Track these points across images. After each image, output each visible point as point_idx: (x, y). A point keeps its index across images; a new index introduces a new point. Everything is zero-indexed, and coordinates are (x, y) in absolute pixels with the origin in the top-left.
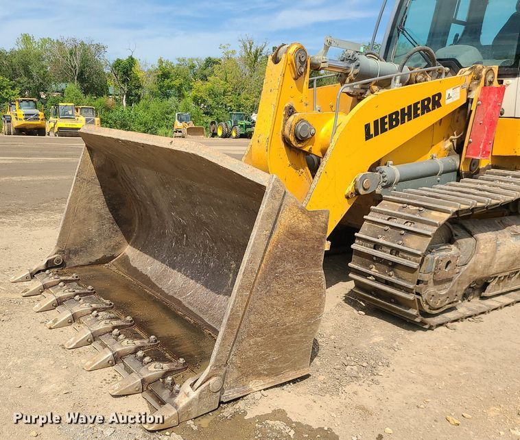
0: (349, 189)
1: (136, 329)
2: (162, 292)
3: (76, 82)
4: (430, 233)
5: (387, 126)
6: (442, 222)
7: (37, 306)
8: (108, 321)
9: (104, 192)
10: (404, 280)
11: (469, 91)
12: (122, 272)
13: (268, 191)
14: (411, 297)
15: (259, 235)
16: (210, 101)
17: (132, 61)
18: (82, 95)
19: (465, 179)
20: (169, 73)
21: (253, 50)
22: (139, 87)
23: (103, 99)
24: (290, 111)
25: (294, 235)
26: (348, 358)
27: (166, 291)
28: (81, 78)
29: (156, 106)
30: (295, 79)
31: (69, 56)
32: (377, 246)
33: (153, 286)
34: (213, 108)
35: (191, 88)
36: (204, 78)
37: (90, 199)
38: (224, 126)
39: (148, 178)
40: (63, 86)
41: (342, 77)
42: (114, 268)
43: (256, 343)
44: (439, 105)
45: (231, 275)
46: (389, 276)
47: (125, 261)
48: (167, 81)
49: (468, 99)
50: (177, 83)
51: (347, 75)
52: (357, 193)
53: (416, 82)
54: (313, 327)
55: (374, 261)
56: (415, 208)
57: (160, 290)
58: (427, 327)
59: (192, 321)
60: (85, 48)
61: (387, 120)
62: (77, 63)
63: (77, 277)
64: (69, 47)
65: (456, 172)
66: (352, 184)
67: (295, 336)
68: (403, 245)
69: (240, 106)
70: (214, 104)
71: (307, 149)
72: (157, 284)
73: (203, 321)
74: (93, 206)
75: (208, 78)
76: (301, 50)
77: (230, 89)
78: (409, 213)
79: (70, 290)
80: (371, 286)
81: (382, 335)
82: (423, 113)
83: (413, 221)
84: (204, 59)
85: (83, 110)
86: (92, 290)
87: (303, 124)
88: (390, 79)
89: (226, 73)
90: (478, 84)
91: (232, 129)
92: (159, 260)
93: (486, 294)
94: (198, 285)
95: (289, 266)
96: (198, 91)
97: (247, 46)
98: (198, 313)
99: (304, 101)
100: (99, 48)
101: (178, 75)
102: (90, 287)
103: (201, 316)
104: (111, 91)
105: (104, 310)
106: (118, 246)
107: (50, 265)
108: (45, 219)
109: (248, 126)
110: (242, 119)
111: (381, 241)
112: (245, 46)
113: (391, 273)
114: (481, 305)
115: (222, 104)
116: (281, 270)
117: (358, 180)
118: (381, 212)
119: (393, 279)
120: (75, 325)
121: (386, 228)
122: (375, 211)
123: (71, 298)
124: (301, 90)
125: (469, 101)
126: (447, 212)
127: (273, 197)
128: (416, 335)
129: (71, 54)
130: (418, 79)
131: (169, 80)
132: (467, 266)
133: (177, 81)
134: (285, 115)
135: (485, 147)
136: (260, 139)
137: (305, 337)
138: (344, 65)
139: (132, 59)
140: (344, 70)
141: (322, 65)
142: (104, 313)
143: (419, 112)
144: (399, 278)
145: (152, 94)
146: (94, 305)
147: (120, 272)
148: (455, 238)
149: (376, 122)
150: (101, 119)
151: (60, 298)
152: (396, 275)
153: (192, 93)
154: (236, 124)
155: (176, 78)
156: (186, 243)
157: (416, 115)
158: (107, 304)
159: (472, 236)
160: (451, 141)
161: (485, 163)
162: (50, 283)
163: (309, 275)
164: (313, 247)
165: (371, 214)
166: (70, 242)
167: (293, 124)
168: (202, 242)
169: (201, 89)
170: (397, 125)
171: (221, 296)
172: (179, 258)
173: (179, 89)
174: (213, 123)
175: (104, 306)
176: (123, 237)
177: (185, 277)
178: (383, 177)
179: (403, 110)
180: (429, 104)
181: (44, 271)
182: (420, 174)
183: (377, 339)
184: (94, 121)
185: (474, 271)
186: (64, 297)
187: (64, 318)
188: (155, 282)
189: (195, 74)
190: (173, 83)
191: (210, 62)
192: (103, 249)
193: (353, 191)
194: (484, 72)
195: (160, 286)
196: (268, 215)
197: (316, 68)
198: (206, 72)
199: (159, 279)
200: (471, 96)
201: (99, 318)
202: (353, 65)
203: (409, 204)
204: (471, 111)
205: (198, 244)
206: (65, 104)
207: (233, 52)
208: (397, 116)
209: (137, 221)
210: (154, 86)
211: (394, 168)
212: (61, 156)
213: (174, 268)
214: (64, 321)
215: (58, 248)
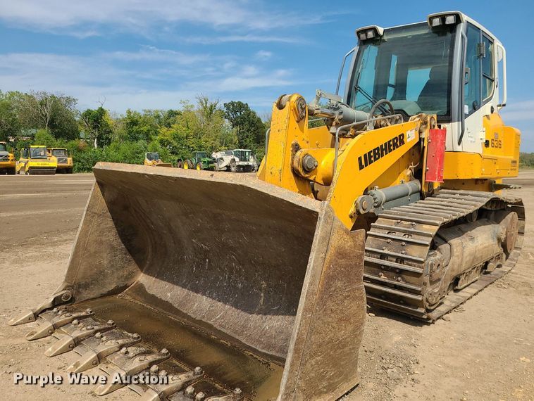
0: (352, 210)
1: (174, 361)
2: (189, 318)
3: (47, 128)
4: (428, 243)
5: (373, 159)
6: (434, 233)
7: (50, 349)
8: (142, 358)
9: (116, 224)
10: (412, 284)
11: (420, 132)
12: (139, 302)
13: (322, 216)
14: (419, 298)
15: (316, 258)
16: (175, 144)
17: (102, 112)
18: (53, 139)
19: (428, 198)
20: (137, 121)
21: (208, 105)
22: (110, 132)
23: (74, 142)
24: (296, 148)
25: (342, 255)
26: (384, 361)
27: (193, 316)
28: (52, 124)
29: (126, 147)
30: (298, 122)
31: (39, 106)
32: (383, 256)
33: (177, 312)
34: (178, 149)
35: (157, 133)
36: (169, 126)
37: (102, 233)
38: (189, 162)
39: (169, 209)
40: (33, 131)
41: (329, 122)
42: (128, 298)
43: (317, 363)
44: (404, 143)
45: (262, 294)
46: (398, 281)
47: (140, 289)
48: (135, 128)
49: (420, 139)
50: (145, 129)
51: (333, 119)
52: (358, 212)
53: (381, 127)
54: (358, 337)
55: (383, 270)
56: (408, 223)
57: (185, 316)
58: (431, 321)
59: (229, 344)
60: (55, 101)
61: (372, 154)
62: (48, 112)
63: (91, 312)
64: (38, 99)
65: (419, 194)
66: (354, 206)
67: (346, 349)
68: (406, 254)
69: (201, 147)
70: (179, 146)
71: (312, 178)
72: (181, 310)
73: (241, 342)
74: (104, 239)
75: (172, 125)
76: (301, 99)
77: (192, 134)
78: (404, 227)
79: (89, 327)
80: (381, 291)
81: (399, 334)
82: (394, 149)
83: (410, 234)
84: (167, 111)
85: (55, 152)
86: (113, 324)
87: (309, 157)
88: (365, 124)
89: (187, 122)
90: (426, 127)
91: (196, 165)
92: (180, 286)
93: (459, 287)
94: (227, 307)
95: (339, 284)
96: (164, 135)
97: (203, 102)
98: (233, 335)
99: (306, 139)
100: (69, 100)
101: (145, 123)
102: (110, 322)
103: (237, 337)
104: (82, 135)
105: (132, 344)
106: (131, 275)
107: (57, 303)
108: (36, 254)
109: (209, 162)
110: (204, 157)
111: (386, 252)
112: (201, 102)
113: (399, 279)
114: (458, 297)
115: (185, 146)
116: (333, 288)
117: (358, 202)
118: (380, 228)
119: (402, 284)
120: (102, 366)
121: (389, 240)
122: (375, 227)
123: (89, 336)
124: (302, 130)
125: (421, 140)
126: (436, 225)
127: (326, 221)
128: (424, 330)
129: (41, 105)
130: (382, 123)
131: (137, 127)
132: (448, 267)
133: (145, 127)
134: (292, 151)
135: (439, 173)
136: (273, 171)
137: (353, 348)
138: (329, 111)
139: (102, 110)
140: (330, 115)
141: (316, 112)
142: (134, 348)
143: (392, 148)
144: (406, 282)
145: (121, 137)
146: (121, 342)
147: (137, 301)
148: (437, 245)
149: (365, 155)
150: (73, 159)
151: (77, 338)
152: (403, 279)
153: (159, 137)
154: (199, 161)
155: (144, 126)
156: (209, 267)
157: (390, 151)
158: (135, 338)
159: (446, 242)
160: (410, 169)
161: (436, 185)
162: (61, 322)
163: (354, 290)
164: (356, 265)
165: (372, 229)
166: (80, 276)
167: (301, 157)
168: (227, 265)
169: (166, 134)
170: (379, 158)
171: (254, 315)
172: (202, 282)
173: (147, 134)
174: (179, 160)
175: (132, 340)
176: (136, 266)
177: (211, 300)
178: (375, 199)
179: (382, 146)
180: (397, 142)
181: (51, 309)
182: (398, 196)
183: (398, 338)
184: (66, 160)
185: (453, 270)
186: (82, 336)
187: (87, 361)
188: (179, 308)
189: (160, 123)
190: (142, 129)
191: (172, 114)
192: (116, 280)
193: (355, 211)
194: (429, 119)
195: (185, 312)
196: (323, 239)
197: (311, 113)
198: (170, 121)
199: (181, 304)
200: (423, 136)
201: (131, 355)
202: (337, 113)
203: (402, 220)
204: (424, 147)
205: (222, 267)
206: (37, 146)
207: (192, 106)
208: (378, 151)
209: (150, 250)
210: (123, 131)
211: (380, 191)
212: (38, 192)
213: (197, 292)
214: (87, 363)
215: (66, 284)
